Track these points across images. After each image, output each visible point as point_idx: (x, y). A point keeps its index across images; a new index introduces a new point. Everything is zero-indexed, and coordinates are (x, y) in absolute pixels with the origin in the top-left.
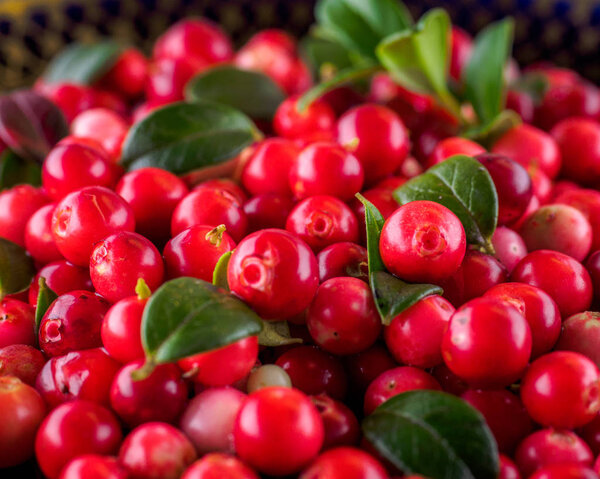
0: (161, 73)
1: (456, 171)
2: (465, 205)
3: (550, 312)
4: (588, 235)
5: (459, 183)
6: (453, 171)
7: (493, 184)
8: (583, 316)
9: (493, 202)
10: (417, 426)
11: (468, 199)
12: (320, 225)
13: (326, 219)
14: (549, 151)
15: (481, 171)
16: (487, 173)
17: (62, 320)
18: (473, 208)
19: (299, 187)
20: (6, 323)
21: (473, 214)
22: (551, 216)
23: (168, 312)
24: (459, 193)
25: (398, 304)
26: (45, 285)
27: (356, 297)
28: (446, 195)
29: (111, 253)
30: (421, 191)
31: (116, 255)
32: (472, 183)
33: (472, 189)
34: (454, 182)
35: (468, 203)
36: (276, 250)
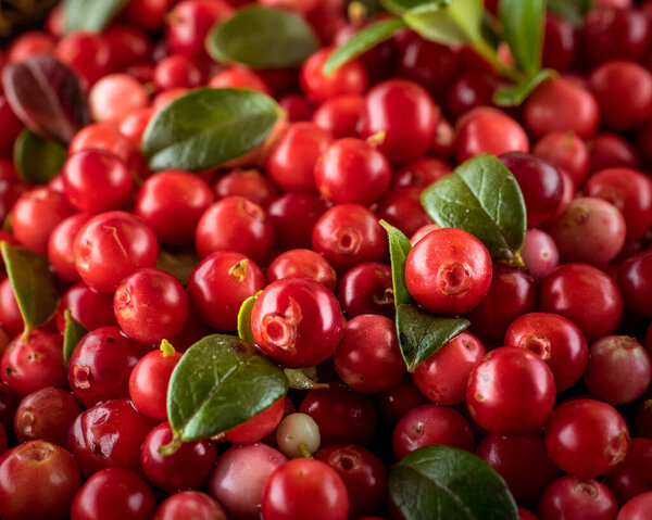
0: (181, 20)
1: (484, 179)
2: (493, 219)
3: (575, 345)
4: (620, 233)
5: (487, 195)
6: (481, 180)
7: (521, 196)
8: (610, 343)
9: (522, 216)
10: (441, 490)
11: (496, 213)
12: (346, 241)
13: (352, 235)
14: (587, 107)
15: (508, 180)
16: (516, 182)
17: (90, 368)
18: (501, 223)
19: (325, 190)
20: (36, 363)
21: (501, 228)
22: (582, 217)
23: (192, 385)
24: (487, 205)
25: (423, 351)
26: (71, 318)
27: (381, 342)
28: (473, 208)
29: (134, 299)
30: (449, 200)
31: (139, 302)
32: (500, 196)
33: (500, 202)
34: (482, 193)
35: (495, 216)
36: (298, 306)
